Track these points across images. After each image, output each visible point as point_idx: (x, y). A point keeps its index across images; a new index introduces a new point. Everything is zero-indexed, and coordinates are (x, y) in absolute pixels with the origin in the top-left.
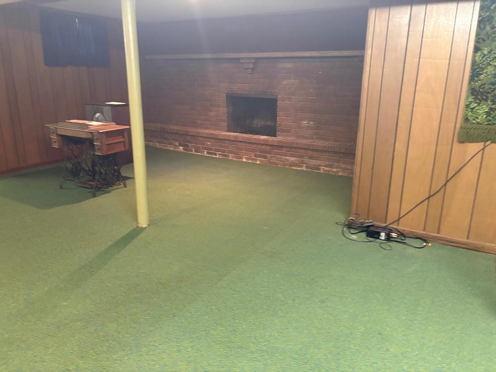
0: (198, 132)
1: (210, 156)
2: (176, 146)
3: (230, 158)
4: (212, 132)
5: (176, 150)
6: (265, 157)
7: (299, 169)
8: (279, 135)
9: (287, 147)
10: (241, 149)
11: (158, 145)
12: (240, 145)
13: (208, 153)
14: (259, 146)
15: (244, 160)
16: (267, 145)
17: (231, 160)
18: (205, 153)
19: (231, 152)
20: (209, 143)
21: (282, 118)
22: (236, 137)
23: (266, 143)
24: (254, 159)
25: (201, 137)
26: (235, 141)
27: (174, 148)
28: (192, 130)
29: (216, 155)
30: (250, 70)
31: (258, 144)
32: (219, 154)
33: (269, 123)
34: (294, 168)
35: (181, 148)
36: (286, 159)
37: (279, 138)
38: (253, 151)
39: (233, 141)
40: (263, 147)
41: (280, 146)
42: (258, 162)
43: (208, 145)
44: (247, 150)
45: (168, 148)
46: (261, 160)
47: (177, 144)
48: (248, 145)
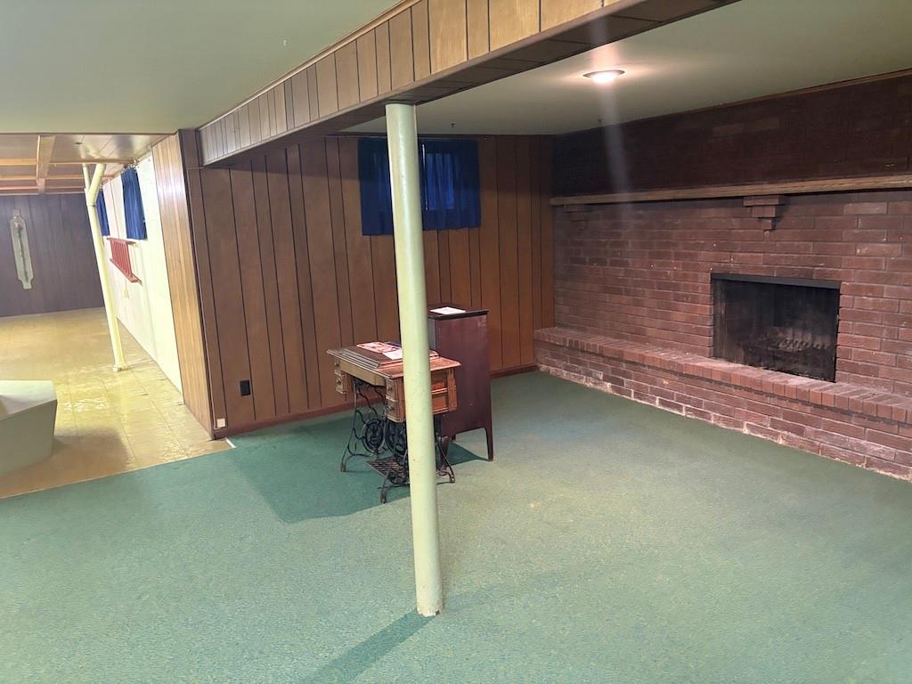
0: (643, 357)
1: (667, 409)
2: (599, 380)
3: (712, 422)
4: (674, 358)
5: (598, 387)
6: (800, 432)
7: (896, 476)
8: (844, 379)
9: (861, 416)
10: (738, 404)
11: (565, 374)
12: (736, 394)
13: (662, 402)
14: (784, 403)
15: (746, 431)
16: (806, 403)
17: (715, 426)
18: (657, 401)
19: (714, 408)
20: (665, 382)
21: (850, 339)
22: (726, 375)
23: (801, 398)
24: (770, 433)
25: (649, 367)
26: (724, 382)
27: (595, 383)
28: (633, 350)
29: (681, 411)
30: (770, 221)
31: (781, 398)
32: (688, 410)
33: (819, 342)
34: (882, 472)
35: (609, 384)
36: (859, 445)
37: (841, 389)
38: (769, 411)
39: (720, 383)
40: (795, 407)
41: (842, 411)
42: (781, 442)
43: (662, 385)
44: (752, 407)
45: (583, 382)
46: (788, 437)
47: (601, 378)
48: (756, 396)
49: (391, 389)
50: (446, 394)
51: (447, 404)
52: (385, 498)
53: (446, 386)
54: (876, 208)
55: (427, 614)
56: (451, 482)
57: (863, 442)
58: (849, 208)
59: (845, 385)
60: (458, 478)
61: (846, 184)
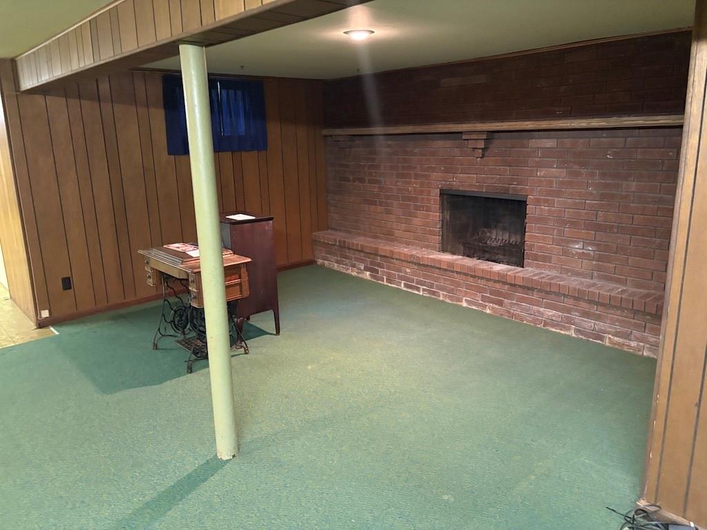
0: (392, 252)
1: (410, 290)
2: (360, 269)
3: (441, 298)
4: (414, 252)
5: (361, 276)
6: (500, 303)
7: (563, 332)
8: (529, 265)
9: (540, 291)
10: (459, 285)
11: (336, 266)
12: (457, 278)
13: (406, 285)
14: (490, 284)
15: (464, 304)
16: (505, 283)
17: (443, 301)
18: (402, 285)
19: (442, 289)
20: (408, 270)
21: (534, 237)
22: (451, 264)
23: (501, 279)
24: (479, 305)
25: (397, 259)
26: (449, 269)
27: (358, 273)
28: (385, 247)
29: (419, 291)
30: (480, 151)
31: (488, 280)
32: (424, 290)
33: (513, 240)
34: (553, 330)
35: (368, 273)
36: (539, 311)
37: (528, 272)
38: (480, 290)
39: (446, 270)
40: (498, 286)
41: (528, 287)
42: (488, 311)
43: (406, 273)
44: (469, 287)
45: (349, 272)
46: (493, 308)
47: (363, 268)
48: (471, 279)
49: (193, 281)
50: (240, 284)
51: (241, 291)
52: (191, 369)
53: (240, 278)
54: (549, 143)
55: (225, 458)
56: (246, 353)
57: (541, 309)
58: (534, 143)
59: (530, 269)
60: (251, 350)
61: (529, 125)
